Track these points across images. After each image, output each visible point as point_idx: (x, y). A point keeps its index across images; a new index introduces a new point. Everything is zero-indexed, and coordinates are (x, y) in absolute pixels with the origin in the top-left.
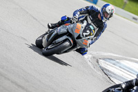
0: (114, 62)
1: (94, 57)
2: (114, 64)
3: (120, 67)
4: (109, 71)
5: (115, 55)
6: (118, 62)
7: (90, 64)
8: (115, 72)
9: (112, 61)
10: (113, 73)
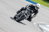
0: (44, 25)
1: (37, 24)
2: (44, 26)
3: (46, 27)
4: (42, 28)
5: (45, 23)
6: (46, 26)
7: (36, 26)
8: (45, 29)
9: (43, 25)
10: (44, 29)
